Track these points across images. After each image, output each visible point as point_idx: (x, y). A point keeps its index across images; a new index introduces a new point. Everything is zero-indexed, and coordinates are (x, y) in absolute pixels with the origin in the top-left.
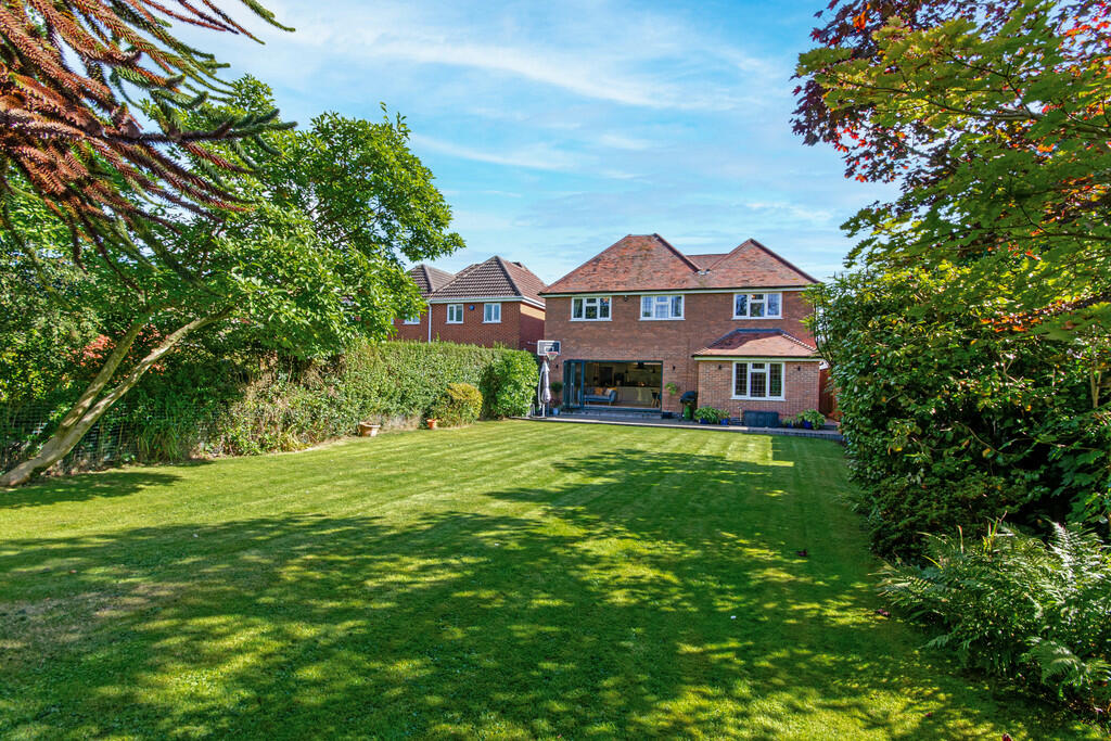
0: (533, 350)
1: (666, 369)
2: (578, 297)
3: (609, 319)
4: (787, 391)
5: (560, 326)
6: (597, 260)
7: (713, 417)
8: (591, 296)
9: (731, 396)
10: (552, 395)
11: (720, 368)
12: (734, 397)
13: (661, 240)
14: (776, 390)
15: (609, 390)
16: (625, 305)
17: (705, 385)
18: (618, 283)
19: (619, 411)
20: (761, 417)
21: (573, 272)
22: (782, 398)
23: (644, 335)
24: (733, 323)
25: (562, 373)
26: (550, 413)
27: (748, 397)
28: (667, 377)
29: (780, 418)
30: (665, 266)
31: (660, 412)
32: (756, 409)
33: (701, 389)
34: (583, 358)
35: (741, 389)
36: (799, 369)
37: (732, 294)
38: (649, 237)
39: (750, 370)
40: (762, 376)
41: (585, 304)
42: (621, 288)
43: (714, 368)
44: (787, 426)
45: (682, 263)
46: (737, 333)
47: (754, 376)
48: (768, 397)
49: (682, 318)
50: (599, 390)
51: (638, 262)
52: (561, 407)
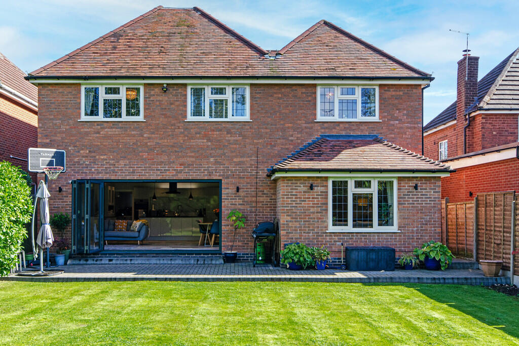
0: (21, 163)
1: (227, 192)
2: (92, 84)
3: (141, 118)
4: (400, 217)
5: (63, 128)
6: (116, 35)
7: (309, 259)
8: (112, 83)
9: (326, 227)
10: (54, 234)
11: (311, 187)
12: (332, 229)
13: (204, 15)
14: (385, 218)
15: (137, 224)
16: (164, 98)
17: (289, 213)
18: (152, 67)
19: (158, 254)
20: (373, 256)
21: (81, 49)
22: (394, 228)
23: (193, 142)
24: (317, 127)
25: (69, 200)
26: (51, 263)
27: (349, 228)
28: (229, 202)
29: (397, 255)
30: (217, 46)
31: (219, 253)
32: (362, 245)
33: (283, 219)
34: (100, 177)
35: (340, 218)
36: (416, 187)
37: (315, 86)
38: (187, 11)
39: (352, 190)
40: (369, 197)
41: (102, 96)
42: (158, 72)
43: (302, 188)
44: (406, 267)
45: (239, 43)
46: (324, 140)
47: (356, 197)
48: (376, 228)
49: (247, 118)
50: (122, 224)
51: (177, 40)
52: (68, 252)
